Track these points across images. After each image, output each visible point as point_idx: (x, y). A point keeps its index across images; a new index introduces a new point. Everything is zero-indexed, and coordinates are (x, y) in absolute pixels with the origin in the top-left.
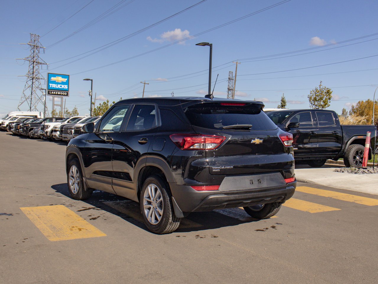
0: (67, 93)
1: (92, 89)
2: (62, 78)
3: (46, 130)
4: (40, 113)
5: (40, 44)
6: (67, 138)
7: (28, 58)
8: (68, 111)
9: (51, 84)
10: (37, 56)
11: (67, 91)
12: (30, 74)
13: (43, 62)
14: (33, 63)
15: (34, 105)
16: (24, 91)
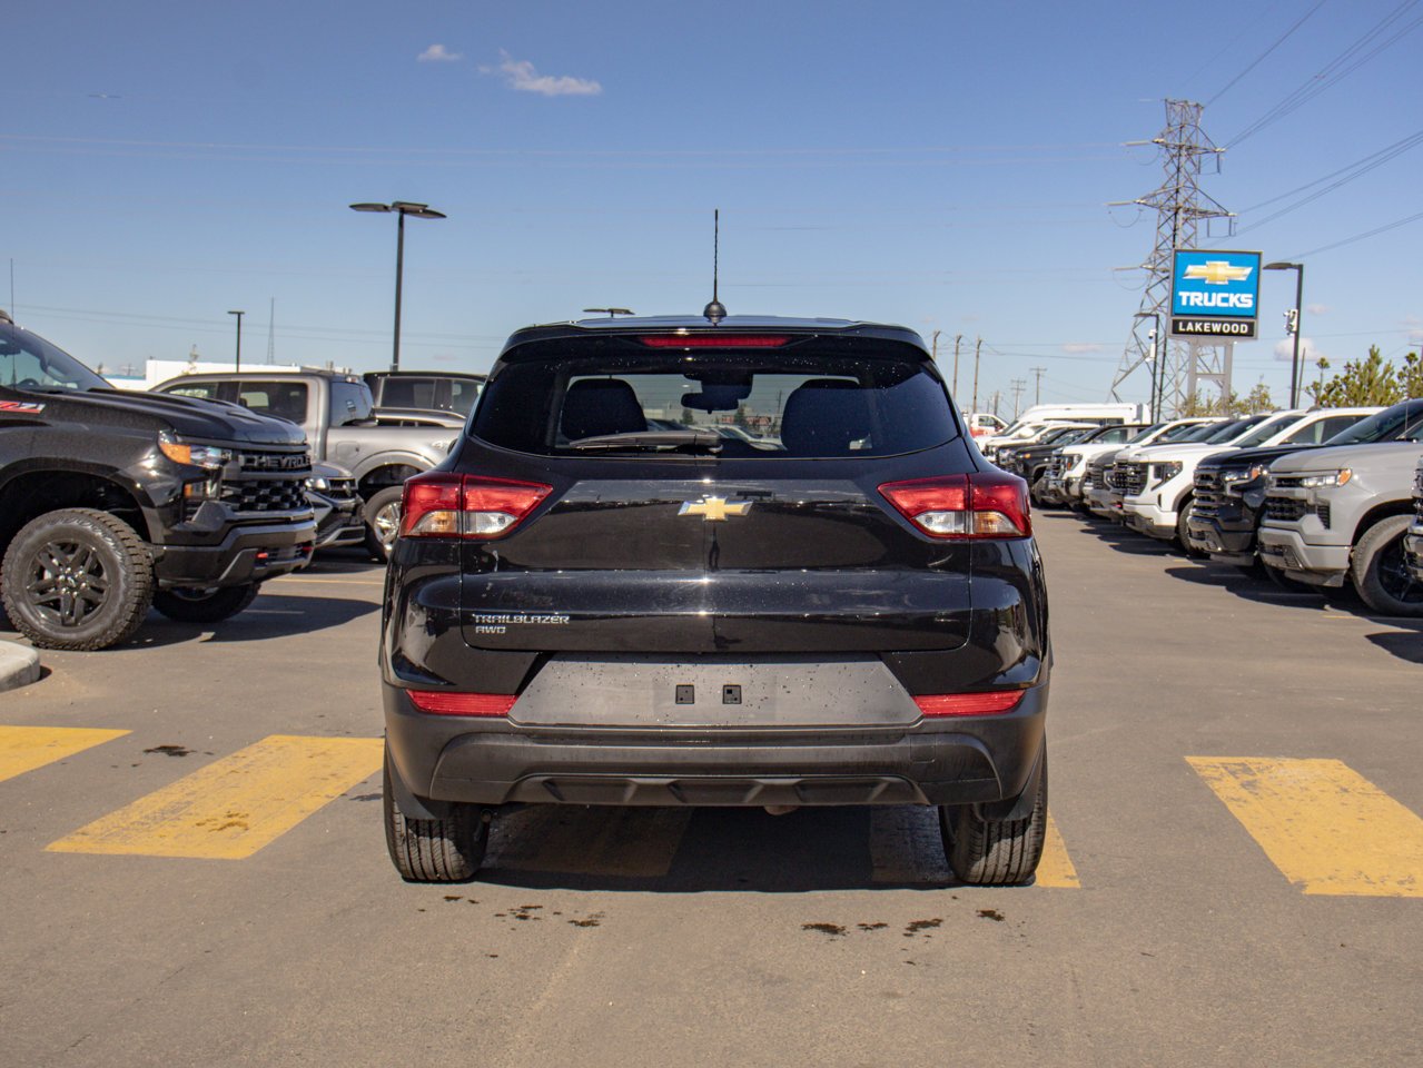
0: (1251, 326)
1: (1299, 307)
2: (1231, 264)
3: (1067, 474)
4: (1140, 408)
5: (1201, 137)
6: (1102, 506)
7: (1154, 195)
8: (1237, 400)
9: (1184, 295)
10: (1188, 184)
11: (1251, 317)
12: (1161, 256)
13: (1211, 208)
14: (1176, 214)
15: (1174, 381)
16: (1135, 327)
